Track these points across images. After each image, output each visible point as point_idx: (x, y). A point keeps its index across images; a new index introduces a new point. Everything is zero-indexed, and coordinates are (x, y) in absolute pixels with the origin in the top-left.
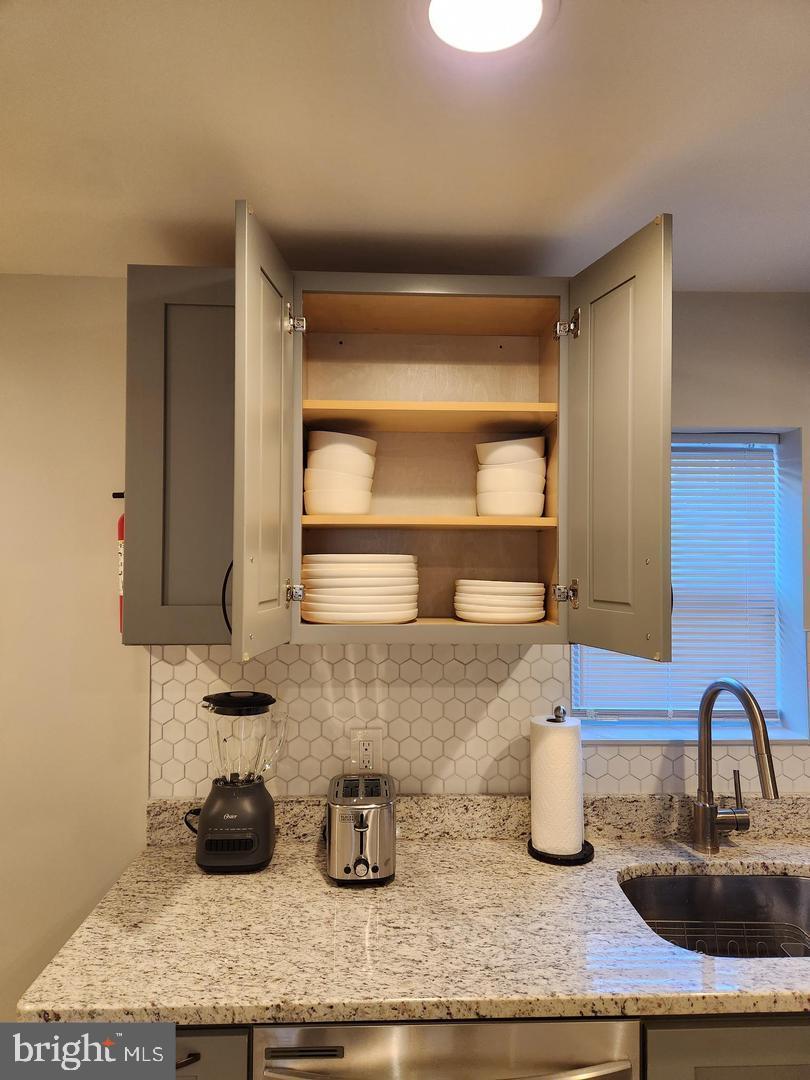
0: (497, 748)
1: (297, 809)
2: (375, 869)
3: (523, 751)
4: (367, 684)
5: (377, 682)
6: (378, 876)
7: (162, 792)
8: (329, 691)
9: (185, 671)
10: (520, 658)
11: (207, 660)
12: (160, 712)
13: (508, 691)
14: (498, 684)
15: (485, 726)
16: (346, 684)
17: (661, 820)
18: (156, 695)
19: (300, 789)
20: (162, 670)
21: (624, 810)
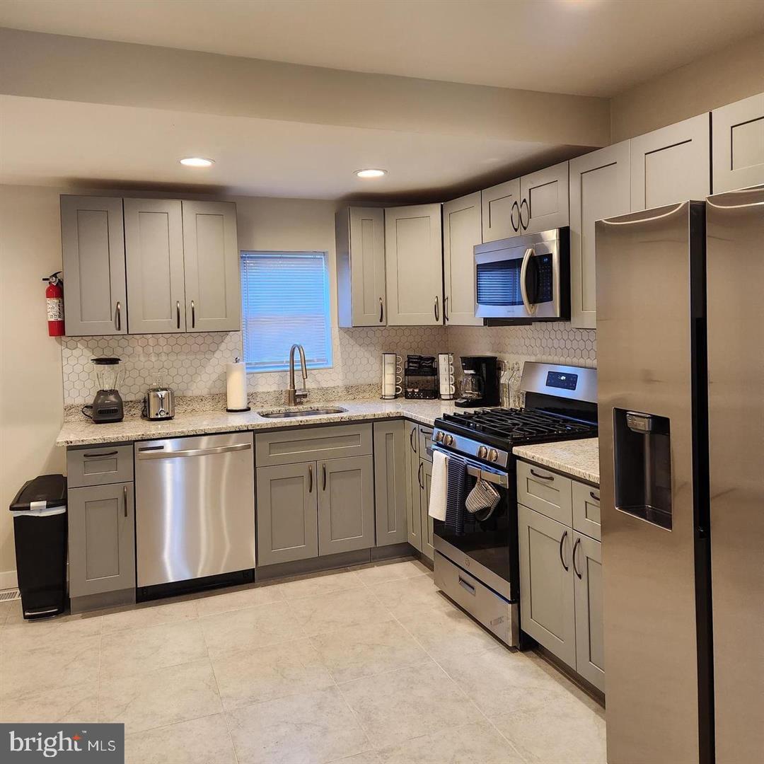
0: (214, 377)
1: (130, 405)
2: (167, 414)
3: (224, 379)
4: (158, 355)
5: (163, 354)
6: (168, 416)
7: (69, 402)
8: (142, 359)
9: (77, 352)
10: (223, 341)
11: (87, 347)
12: (67, 369)
13: (218, 355)
14: (214, 352)
15: (209, 369)
16: (149, 355)
17: (277, 399)
18: (65, 363)
19: (131, 397)
20: (67, 352)
21: (264, 397)
